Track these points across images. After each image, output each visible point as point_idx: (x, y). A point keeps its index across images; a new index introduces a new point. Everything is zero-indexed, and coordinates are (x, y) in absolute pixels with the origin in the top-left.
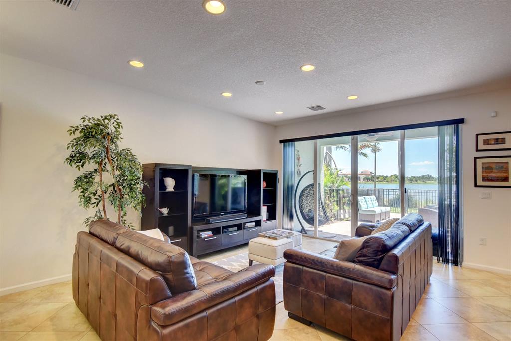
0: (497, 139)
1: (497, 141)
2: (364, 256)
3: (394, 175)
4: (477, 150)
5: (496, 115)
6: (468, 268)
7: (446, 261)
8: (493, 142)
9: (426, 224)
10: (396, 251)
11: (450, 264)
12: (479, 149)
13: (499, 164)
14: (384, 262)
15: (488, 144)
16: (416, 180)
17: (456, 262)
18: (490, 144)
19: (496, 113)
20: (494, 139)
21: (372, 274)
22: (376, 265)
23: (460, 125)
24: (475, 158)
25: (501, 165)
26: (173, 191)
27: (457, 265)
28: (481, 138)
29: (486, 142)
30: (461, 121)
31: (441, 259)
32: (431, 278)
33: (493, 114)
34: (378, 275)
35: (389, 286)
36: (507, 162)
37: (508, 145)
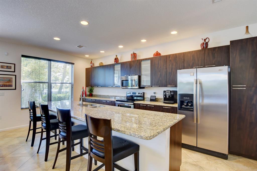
0: (8, 66)
1: (7, 67)
8: (5, 68)
13: (8, 79)
18: (4, 68)
19: (8, 53)
20: (6, 66)
25: (9, 79)
29: (2, 67)
33: (6, 54)
36: (12, 78)
37: (13, 70)
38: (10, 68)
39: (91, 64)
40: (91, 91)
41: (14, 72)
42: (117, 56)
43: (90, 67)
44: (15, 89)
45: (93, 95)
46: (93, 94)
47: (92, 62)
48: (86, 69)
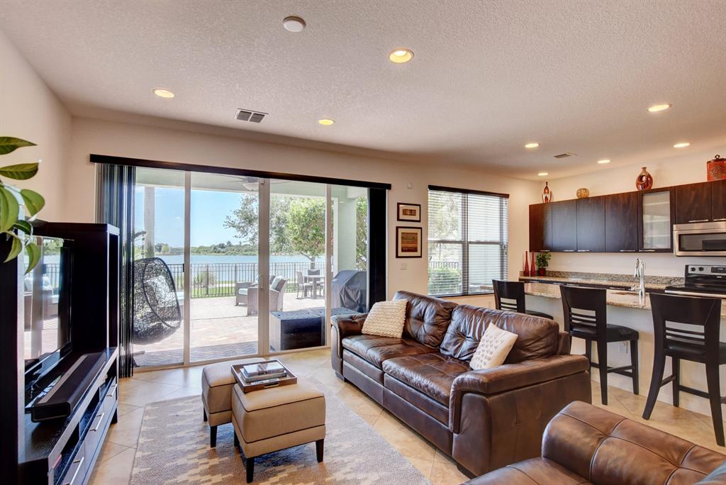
1: (411, 213)
5: (412, 187)
12: (400, 218)
15: (405, 215)
18: (408, 215)
19: (412, 184)
20: (409, 210)
23: (387, 191)
24: (397, 228)
25: (413, 236)
28: (401, 208)
29: (405, 212)
33: (409, 186)
36: (416, 234)
37: (417, 217)
39: (545, 192)
40: (543, 261)
41: (420, 221)
42: (644, 168)
43: (541, 202)
44: (421, 256)
45: (547, 273)
46: (546, 270)
47: (547, 188)
48: (530, 206)
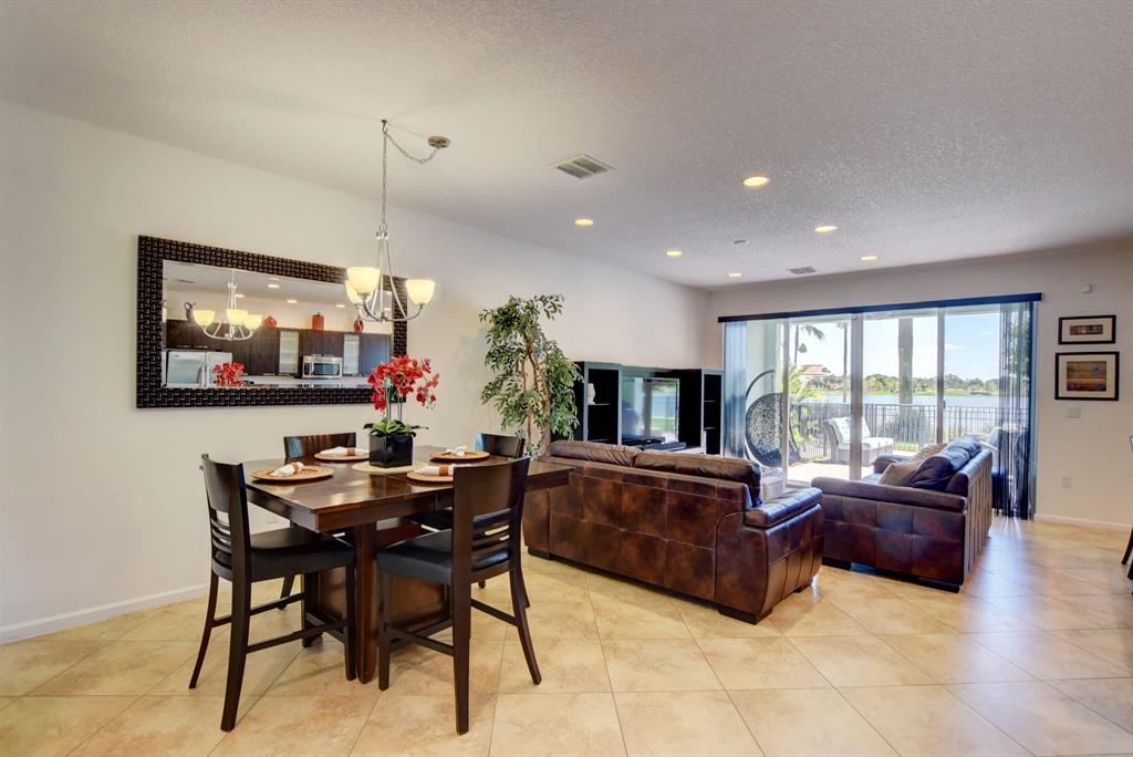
0: (1091, 327)
1: (1091, 330)
2: (925, 479)
3: (875, 376)
4: (1061, 342)
5: (1090, 291)
6: (1044, 522)
7: (1010, 514)
8: (1083, 332)
9: (984, 453)
10: (965, 471)
11: (1015, 518)
12: (1063, 340)
13: (1092, 365)
14: (951, 483)
15: (1077, 334)
16: (923, 387)
17: (1025, 512)
19: (1091, 286)
20: (1086, 326)
21: (938, 496)
22: (940, 487)
23: (1035, 303)
24: (1057, 355)
26: (593, 403)
27: (1026, 518)
28: (1067, 325)
29: (1074, 331)
30: (1038, 297)
31: (1000, 511)
32: (990, 532)
34: (946, 497)
35: (960, 507)
36: (1105, 362)
37: (1107, 336)
38: (1099, 330)
41: (1113, 341)
44: (1116, 398)
